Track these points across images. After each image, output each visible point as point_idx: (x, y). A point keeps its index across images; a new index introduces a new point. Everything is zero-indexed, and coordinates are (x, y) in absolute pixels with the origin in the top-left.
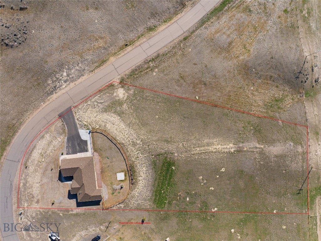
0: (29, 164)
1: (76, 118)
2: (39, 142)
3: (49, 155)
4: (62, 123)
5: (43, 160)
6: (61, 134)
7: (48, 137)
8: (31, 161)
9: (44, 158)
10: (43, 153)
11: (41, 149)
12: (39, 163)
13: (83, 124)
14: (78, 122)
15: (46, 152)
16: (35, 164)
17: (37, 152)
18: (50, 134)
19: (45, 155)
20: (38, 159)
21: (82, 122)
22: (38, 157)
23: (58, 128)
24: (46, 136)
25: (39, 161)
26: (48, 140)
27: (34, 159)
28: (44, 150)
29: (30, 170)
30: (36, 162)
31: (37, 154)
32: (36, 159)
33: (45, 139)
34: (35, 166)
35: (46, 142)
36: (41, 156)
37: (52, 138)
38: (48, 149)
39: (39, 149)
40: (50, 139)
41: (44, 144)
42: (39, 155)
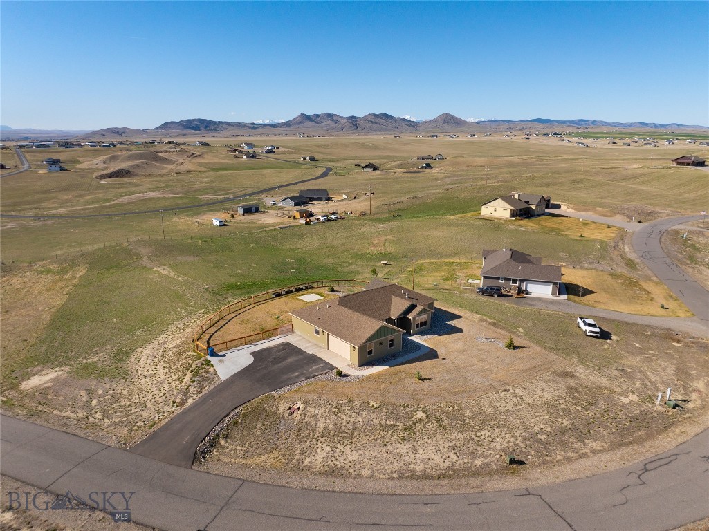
0: (496, 459)
1: (178, 411)
2: (366, 472)
3: (384, 410)
4: (222, 442)
5: (420, 415)
6: (274, 417)
7: (319, 458)
8: (474, 457)
9: (409, 418)
10: (401, 434)
11: (390, 448)
12: (446, 422)
13: (194, 381)
14: (191, 398)
15: (385, 428)
16: (468, 438)
17: (416, 455)
18: (297, 457)
19: (398, 424)
20: (439, 437)
21: (187, 389)
22: (429, 441)
23: (253, 445)
24: (322, 465)
25: (442, 428)
26: (332, 447)
27: (454, 449)
28: (383, 438)
29: (507, 440)
30: (457, 438)
31: (426, 451)
32: (447, 444)
33: (335, 462)
34: (474, 433)
35: (343, 450)
36: (415, 433)
37: (314, 440)
38: (367, 425)
39: (398, 457)
40: (320, 444)
41: (361, 452)
42: (421, 442)
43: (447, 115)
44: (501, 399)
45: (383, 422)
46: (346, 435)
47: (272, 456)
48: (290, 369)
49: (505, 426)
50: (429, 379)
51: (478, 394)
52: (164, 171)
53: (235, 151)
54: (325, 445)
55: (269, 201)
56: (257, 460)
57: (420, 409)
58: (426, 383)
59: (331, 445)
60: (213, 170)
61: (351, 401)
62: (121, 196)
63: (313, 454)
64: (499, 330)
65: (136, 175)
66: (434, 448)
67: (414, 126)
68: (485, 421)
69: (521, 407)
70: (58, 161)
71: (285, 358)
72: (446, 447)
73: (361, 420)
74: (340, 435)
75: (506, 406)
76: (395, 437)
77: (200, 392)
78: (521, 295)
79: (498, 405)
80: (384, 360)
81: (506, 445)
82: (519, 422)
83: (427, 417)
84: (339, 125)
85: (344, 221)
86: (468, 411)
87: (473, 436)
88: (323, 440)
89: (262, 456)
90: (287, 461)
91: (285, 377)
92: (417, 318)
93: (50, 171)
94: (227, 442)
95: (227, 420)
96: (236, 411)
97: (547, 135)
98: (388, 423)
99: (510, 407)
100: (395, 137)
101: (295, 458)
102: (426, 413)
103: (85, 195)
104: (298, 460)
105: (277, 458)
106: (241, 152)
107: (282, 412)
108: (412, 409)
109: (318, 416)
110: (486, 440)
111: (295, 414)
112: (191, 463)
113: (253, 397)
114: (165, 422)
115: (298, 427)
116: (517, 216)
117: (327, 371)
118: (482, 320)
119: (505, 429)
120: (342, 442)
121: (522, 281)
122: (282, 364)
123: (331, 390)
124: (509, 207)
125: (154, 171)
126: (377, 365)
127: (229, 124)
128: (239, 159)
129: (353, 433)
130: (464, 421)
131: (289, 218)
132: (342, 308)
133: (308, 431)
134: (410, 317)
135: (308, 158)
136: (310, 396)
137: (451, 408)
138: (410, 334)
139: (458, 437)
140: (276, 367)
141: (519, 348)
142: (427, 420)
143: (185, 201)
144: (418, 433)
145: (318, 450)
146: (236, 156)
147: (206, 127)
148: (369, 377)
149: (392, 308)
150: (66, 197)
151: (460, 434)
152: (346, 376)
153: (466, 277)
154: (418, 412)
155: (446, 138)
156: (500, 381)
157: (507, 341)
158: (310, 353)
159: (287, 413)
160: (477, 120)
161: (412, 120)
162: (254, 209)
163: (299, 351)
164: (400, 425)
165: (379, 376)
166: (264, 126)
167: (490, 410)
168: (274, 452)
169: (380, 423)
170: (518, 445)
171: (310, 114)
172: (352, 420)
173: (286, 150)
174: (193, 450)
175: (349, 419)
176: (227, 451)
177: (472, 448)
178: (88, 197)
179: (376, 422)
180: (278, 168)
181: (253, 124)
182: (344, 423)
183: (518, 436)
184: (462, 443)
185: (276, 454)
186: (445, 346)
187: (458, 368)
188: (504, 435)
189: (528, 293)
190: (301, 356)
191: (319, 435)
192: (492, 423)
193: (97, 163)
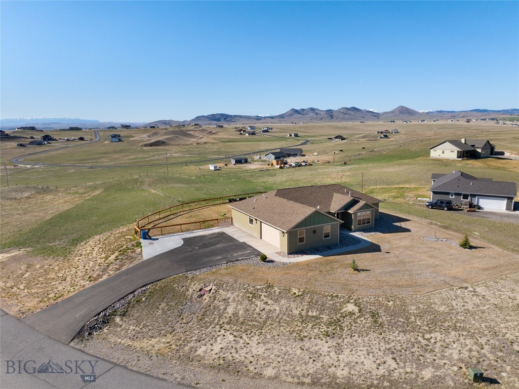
0: (453, 372)
1: (89, 285)
2: (269, 372)
3: (307, 299)
4: (118, 319)
5: (351, 307)
6: (180, 298)
7: (217, 348)
9: (337, 310)
10: (324, 328)
11: (307, 344)
12: (384, 319)
13: (118, 259)
14: (107, 274)
15: (304, 319)
16: (413, 340)
17: (340, 356)
18: (192, 344)
19: (321, 316)
20: (373, 335)
21: (108, 266)
22: (359, 340)
23: (148, 326)
24: (218, 356)
25: (377, 325)
26: (235, 336)
27: (393, 353)
28: (301, 331)
29: (468, 348)
30: (398, 339)
31: (353, 352)
32: (383, 346)
33: (234, 354)
34: (421, 335)
35: (248, 341)
36: (342, 329)
37: (217, 327)
38: (284, 314)
39: (316, 356)
40: (223, 332)
41: (270, 346)
42: (349, 340)
43: (402, 107)
44: (457, 297)
45: (304, 313)
46: (256, 324)
47: (164, 340)
48: (215, 253)
49: (464, 329)
50: (367, 270)
51: (427, 290)
52: (189, 143)
53: (241, 131)
54: (228, 333)
55: (257, 157)
56: (145, 344)
57: (352, 301)
58: (363, 274)
59: (235, 334)
60: (223, 142)
61: (270, 286)
62: (154, 156)
63: (211, 342)
64: (451, 232)
65: (168, 145)
66: (365, 349)
67: (376, 116)
68: (436, 321)
69: (485, 308)
70: (119, 136)
71: (214, 244)
72: (382, 349)
73: (278, 309)
74: (250, 323)
75: (464, 306)
76: (316, 331)
77: (118, 269)
78: (472, 209)
79: (454, 303)
80: (317, 250)
81: (467, 354)
82: (483, 325)
83: (360, 311)
84: (320, 116)
85: (311, 167)
86: (413, 308)
87: (420, 339)
88: (228, 327)
89: (153, 339)
90: (178, 348)
91: (206, 259)
92: (359, 214)
93: (112, 141)
94: (122, 320)
95: (131, 296)
96: (144, 289)
97: (485, 119)
98: (310, 314)
99: (470, 306)
100: (361, 122)
101: (189, 345)
102: (359, 306)
103: (129, 156)
104: (191, 348)
105: (168, 343)
106: (245, 131)
107: (191, 293)
108: (342, 300)
109: (230, 300)
110: (438, 345)
111: (204, 297)
112: (71, 339)
113: (166, 276)
114: (71, 295)
115: (203, 310)
116: (463, 157)
117: (253, 256)
118: (431, 223)
119: (465, 333)
120: (249, 332)
121: (473, 196)
122: (208, 249)
123: (251, 274)
124: (456, 149)
125: (182, 142)
126: (309, 254)
127: (240, 117)
128: (243, 136)
129: (265, 322)
130: (408, 319)
131: (269, 165)
132: (278, 198)
133: (214, 316)
134: (351, 211)
135: (293, 135)
136: (226, 278)
137: (391, 303)
138: (351, 230)
139: (400, 338)
140: (201, 251)
141: (476, 248)
142: (359, 314)
143: (197, 158)
144: (346, 329)
145: (219, 339)
146: (241, 134)
147: (225, 119)
148: (297, 265)
149: (333, 203)
150: (117, 156)
151: (402, 335)
152: (272, 261)
153: (415, 196)
154: (348, 305)
155: (401, 122)
156: (455, 278)
157: (462, 241)
158: (241, 241)
159: (195, 296)
160: (426, 111)
161: (375, 111)
162: (243, 161)
163: (231, 239)
164: (325, 318)
165: (308, 264)
166: (265, 117)
167: (442, 309)
168: (168, 335)
169: (300, 314)
170: (485, 356)
171: (298, 109)
172: (267, 308)
173: (278, 130)
174: (81, 325)
175: (264, 306)
176: (119, 329)
177: (417, 353)
178: (132, 157)
179: (296, 312)
180: (270, 141)
181: (257, 116)
182: (258, 310)
183: (483, 343)
184: (404, 346)
185: (169, 338)
186: (389, 242)
187: (402, 262)
188: (463, 341)
189: (479, 208)
190: (231, 243)
191: (226, 321)
192: (446, 324)
193: (144, 137)
